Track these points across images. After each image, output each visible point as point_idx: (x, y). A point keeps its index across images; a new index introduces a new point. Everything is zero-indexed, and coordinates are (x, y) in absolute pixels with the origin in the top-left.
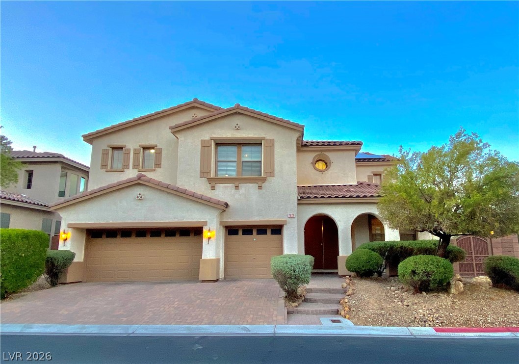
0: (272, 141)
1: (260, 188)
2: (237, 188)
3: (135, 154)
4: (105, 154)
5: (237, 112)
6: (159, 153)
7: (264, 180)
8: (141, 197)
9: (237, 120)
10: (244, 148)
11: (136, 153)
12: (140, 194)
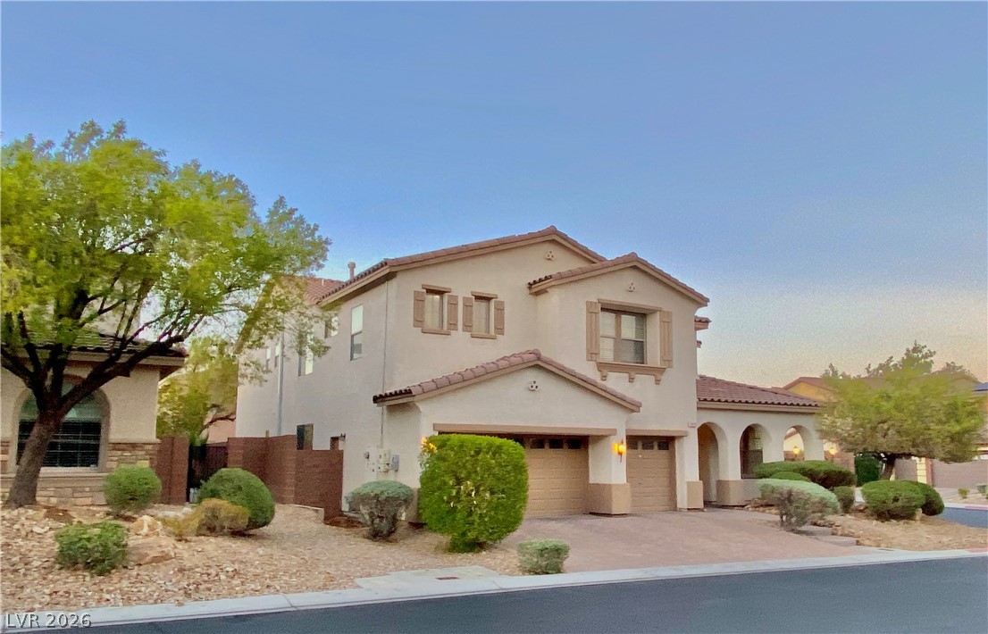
0: (669, 314)
1: (658, 382)
2: (631, 380)
3: (465, 306)
4: (419, 300)
5: (635, 265)
6: (500, 309)
7: (662, 370)
8: (537, 387)
9: (630, 278)
10: (624, 317)
11: (467, 306)
12: (535, 382)
